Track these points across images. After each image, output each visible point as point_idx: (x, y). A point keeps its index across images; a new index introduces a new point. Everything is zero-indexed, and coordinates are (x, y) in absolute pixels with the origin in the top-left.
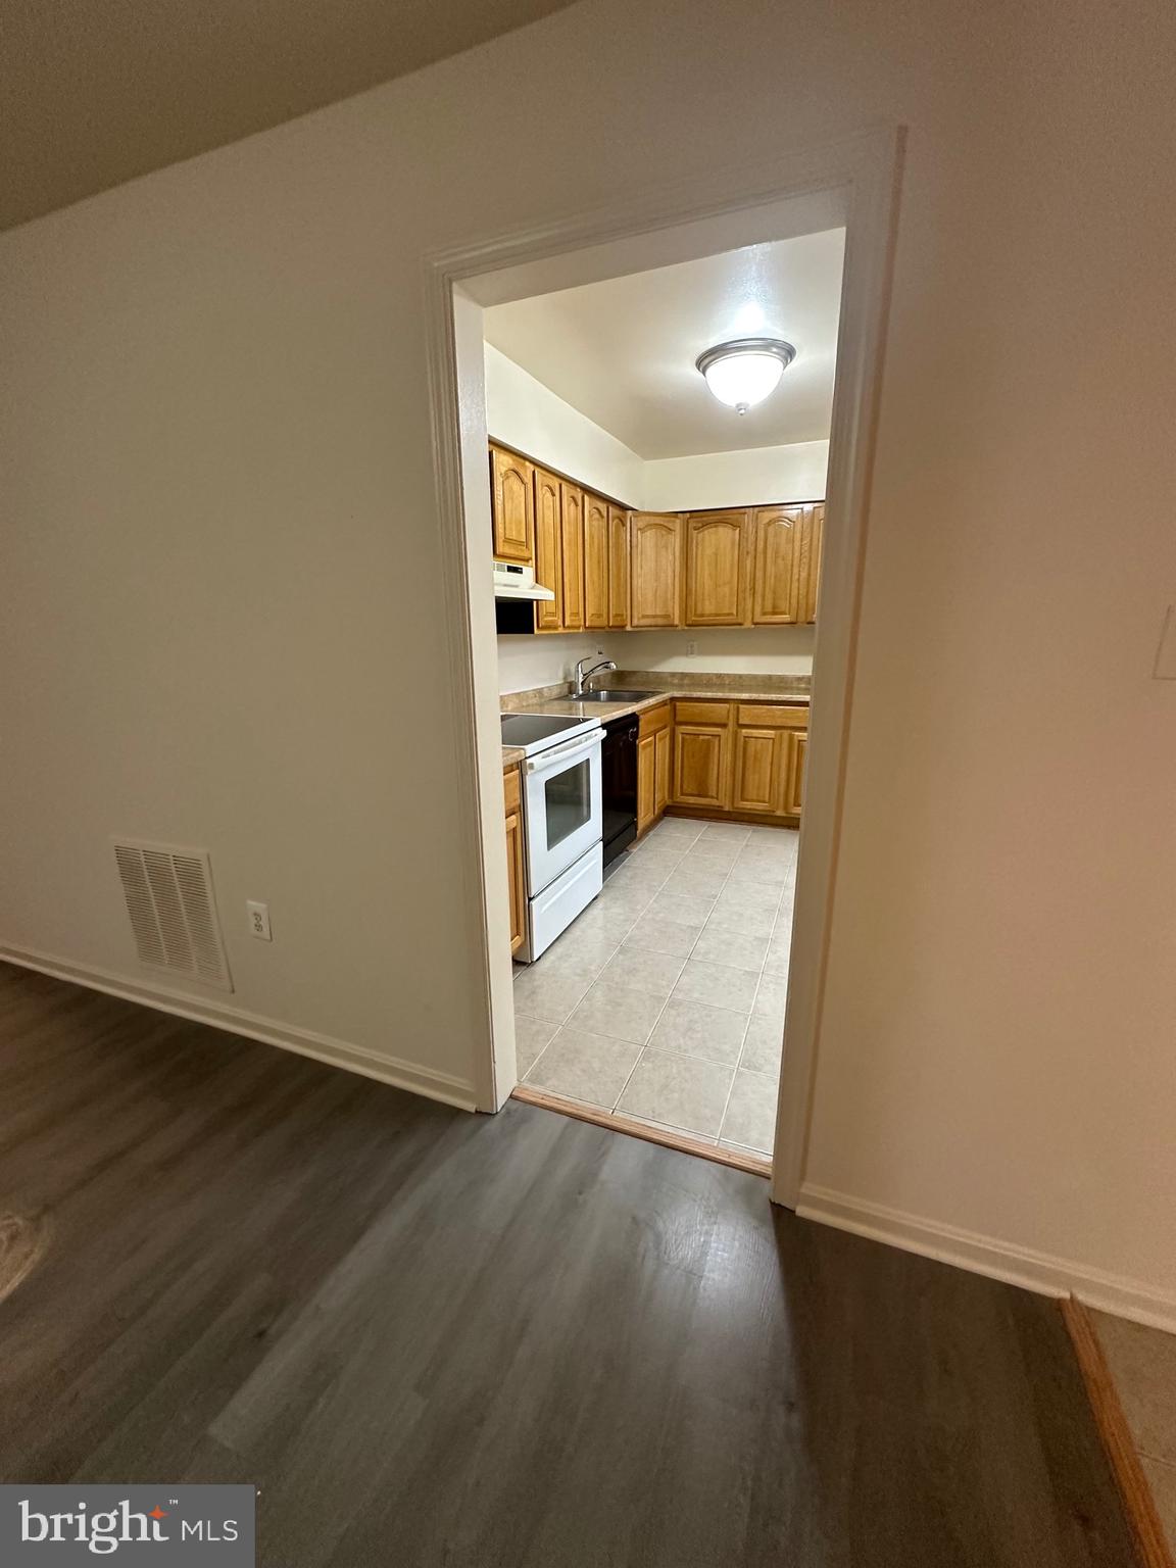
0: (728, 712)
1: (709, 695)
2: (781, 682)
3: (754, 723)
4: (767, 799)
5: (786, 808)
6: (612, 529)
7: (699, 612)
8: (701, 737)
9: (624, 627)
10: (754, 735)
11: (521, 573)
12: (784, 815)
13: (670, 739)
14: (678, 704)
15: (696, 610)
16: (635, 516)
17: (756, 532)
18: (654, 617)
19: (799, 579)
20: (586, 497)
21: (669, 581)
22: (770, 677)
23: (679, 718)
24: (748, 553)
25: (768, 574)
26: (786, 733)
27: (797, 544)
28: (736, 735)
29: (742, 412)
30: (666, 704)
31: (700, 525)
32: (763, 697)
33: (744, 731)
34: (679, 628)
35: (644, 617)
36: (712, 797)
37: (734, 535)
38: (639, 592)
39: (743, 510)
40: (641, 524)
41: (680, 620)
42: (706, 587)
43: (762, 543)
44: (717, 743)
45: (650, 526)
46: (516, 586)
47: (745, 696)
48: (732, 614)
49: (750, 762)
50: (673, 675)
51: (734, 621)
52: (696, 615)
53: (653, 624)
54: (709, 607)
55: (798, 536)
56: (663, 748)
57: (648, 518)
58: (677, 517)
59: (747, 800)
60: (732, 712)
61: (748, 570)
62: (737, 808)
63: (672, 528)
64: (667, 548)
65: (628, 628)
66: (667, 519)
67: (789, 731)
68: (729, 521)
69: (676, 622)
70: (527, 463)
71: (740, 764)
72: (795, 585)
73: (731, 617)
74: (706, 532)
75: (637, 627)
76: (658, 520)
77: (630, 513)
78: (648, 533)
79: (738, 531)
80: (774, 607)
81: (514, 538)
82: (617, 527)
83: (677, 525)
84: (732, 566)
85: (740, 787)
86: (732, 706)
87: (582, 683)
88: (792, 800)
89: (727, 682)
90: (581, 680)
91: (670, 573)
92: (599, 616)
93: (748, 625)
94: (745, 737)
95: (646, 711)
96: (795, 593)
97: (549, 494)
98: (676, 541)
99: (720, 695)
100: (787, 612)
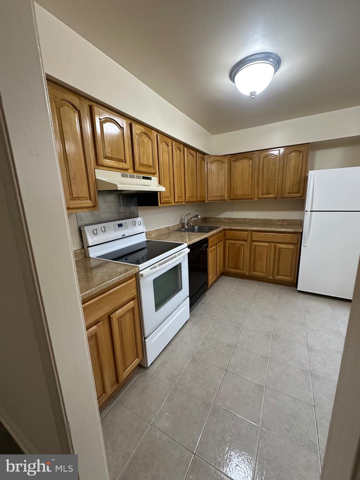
0: (248, 235)
1: (239, 228)
2: (270, 222)
3: (259, 240)
4: (265, 271)
5: (273, 276)
6: (198, 161)
7: (235, 194)
8: (236, 245)
9: (205, 201)
10: (259, 245)
11: (151, 179)
12: (272, 278)
13: (223, 245)
14: (226, 231)
15: (234, 193)
16: (208, 157)
17: (259, 161)
18: (217, 197)
19: (278, 180)
20: (185, 148)
21: (223, 182)
22: (265, 220)
23: (227, 237)
24: (255, 170)
25: (264, 178)
26: (273, 244)
27: (277, 164)
28: (251, 244)
29: (253, 96)
30: (221, 232)
31: (235, 159)
32: (263, 229)
33: (255, 243)
34: (227, 201)
35: (213, 197)
36: (241, 269)
37: (249, 163)
38: (211, 187)
39: (254, 152)
40: (211, 160)
41: (228, 197)
42: (238, 185)
43: (262, 165)
44: (243, 248)
45: (214, 161)
46: (149, 186)
47: (255, 229)
48: (249, 195)
49: (257, 256)
50: (225, 219)
51: (250, 198)
52: (234, 195)
53: (216, 199)
54: (239, 192)
55: (278, 161)
56: (220, 250)
57: (214, 157)
58: (226, 157)
59: (256, 272)
60: (249, 235)
61: (256, 176)
62: (252, 274)
63: (224, 161)
64: (222, 169)
65: (206, 201)
66: (221, 158)
67: (274, 244)
68: (247, 157)
69: (226, 198)
70: (153, 131)
71: (253, 257)
72: (276, 182)
73: (249, 196)
74: (238, 162)
75: (210, 201)
76: (218, 158)
77: (207, 156)
78: (214, 164)
79: (251, 161)
80: (267, 191)
81: (146, 164)
82: (200, 161)
83: (226, 160)
84: (249, 175)
85: (253, 266)
86: (249, 233)
87: (187, 224)
88: (276, 272)
89: (247, 221)
90: (186, 223)
91: (223, 180)
92: (192, 197)
93: (256, 199)
94: (255, 246)
95: (211, 236)
96: (276, 185)
97: (165, 146)
98: (226, 166)
99: (244, 228)
100: (273, 193)
